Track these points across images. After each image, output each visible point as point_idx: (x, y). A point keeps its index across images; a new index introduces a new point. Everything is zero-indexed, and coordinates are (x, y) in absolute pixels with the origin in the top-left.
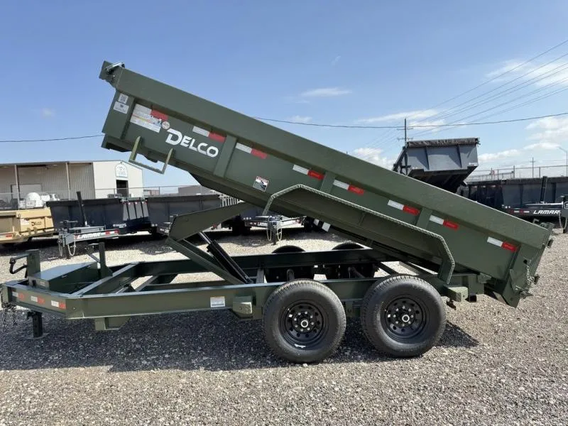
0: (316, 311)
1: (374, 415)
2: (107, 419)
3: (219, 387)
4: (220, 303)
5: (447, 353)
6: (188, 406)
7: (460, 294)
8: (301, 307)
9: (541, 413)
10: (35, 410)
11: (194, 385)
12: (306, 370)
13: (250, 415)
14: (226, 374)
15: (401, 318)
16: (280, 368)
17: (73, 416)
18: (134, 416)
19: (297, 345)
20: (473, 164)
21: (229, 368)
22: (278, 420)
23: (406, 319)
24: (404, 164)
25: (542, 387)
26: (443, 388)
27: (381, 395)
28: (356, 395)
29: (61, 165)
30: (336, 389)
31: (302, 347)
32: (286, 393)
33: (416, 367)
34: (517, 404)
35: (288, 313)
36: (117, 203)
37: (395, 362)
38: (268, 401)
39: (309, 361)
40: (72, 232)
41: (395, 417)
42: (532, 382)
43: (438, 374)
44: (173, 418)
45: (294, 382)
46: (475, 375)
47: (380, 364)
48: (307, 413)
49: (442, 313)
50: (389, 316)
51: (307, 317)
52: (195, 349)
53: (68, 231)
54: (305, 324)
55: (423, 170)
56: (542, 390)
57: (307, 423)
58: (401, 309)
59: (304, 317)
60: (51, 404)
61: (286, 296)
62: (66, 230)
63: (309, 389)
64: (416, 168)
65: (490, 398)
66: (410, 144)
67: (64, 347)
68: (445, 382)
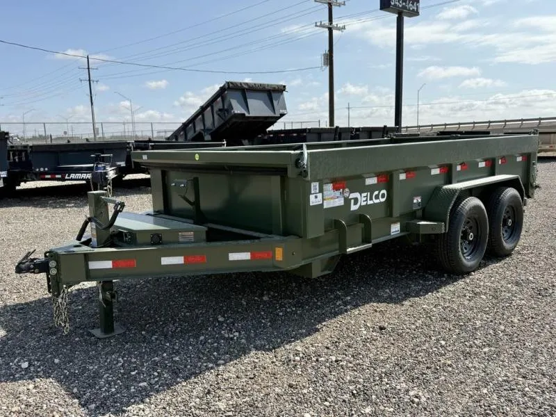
0: (472, 225)
4: (396, 230)
20: (283, 111)
23: (510, 223)
24: (221, 107)
31: (469, 258)
39: (473, 269)
54: (471, 237)
55: (244, 114)
61: (467, 211)
64: (239, 112)
66: (231, 85)
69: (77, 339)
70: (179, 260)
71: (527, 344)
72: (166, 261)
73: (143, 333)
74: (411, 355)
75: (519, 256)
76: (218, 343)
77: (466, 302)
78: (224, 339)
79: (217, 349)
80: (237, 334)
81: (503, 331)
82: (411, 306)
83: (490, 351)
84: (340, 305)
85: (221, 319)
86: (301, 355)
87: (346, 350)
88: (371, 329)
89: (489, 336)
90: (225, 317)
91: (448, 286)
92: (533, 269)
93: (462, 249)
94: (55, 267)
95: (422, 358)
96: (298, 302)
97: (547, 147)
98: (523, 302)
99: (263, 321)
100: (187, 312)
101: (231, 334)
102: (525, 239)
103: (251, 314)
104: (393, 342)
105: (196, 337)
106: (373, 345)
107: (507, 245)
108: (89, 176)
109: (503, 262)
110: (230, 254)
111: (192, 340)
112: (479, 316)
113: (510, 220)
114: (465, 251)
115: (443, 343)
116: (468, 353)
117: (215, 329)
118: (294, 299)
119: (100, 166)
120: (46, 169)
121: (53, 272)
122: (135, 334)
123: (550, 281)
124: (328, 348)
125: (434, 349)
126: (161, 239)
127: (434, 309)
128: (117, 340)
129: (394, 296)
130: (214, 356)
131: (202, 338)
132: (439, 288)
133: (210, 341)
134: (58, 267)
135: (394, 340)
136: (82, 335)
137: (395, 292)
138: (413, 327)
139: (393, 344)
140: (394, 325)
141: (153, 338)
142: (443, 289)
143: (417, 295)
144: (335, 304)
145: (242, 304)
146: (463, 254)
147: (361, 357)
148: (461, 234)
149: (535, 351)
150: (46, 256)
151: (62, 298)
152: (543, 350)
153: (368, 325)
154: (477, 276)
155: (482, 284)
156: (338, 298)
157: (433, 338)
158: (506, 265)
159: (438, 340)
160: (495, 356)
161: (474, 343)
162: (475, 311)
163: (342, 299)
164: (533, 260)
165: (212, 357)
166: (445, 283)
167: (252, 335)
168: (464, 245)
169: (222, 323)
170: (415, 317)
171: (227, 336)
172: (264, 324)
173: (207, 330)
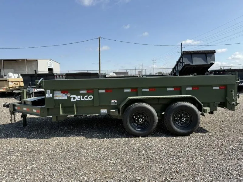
0: (146, 115)
1: (170, 154)
2: (61, 153)
3: (105, 144)
4: (104, 112)
5: (200, 135)
6: (93, 150)
7: (206, 110)
8: (139, 114)
9: (239, 154)
10: (30, 150)
11: (95, 143)
12: (141, 139)
13: (120, 153)
14: (108, 140)
15: (181, 119)
16: (130, 138)
17: (46, 152)
18: (72, 153)
19: (137, 129)
20: (213, 62)
21: (109, 138)
22: (131, 154)
23: (183, 119)
24: (181, 61)
25: (240, 146)
26: (199, 145)
27: (173, 148)
28: (162, 148)
29: (23, 60)
30: (154, 145)
31: (139, 130)
32: (133, 146)
33: (187, 139)
34: (229, 151)
35: (134, 116)
36: (52, 76)
37: (178, 137)
38: (126, 148)
39: (142, 135)
40: (33, 88)
41: (179, 155)
42: (236, 144)
43: (197, 141)
44: (88, 153)
45: (136, 143)
46: (212, 142)
47: (172, 138)
48: (143, 153)
49: (199, 117)
50: (176, 118)
51: (141, 118)
52: (93, 131)
53: (31, 87)
54: (140, 120)
55: (190, 64)
56: (240, 147)
57: (143, 155)
58: (181, 116)
59: (140, 117)
60: (36, 148)
61: (133, 109)
62: (30, 87)
63: (143, 145)
64: (187, 63)
65: (218, 149)
66: (185, 53)
67: (37, 130)
68: (200, 144)
110: (33, 110)
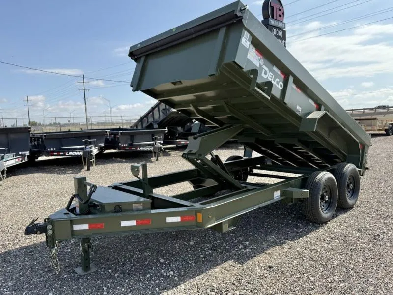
4: (278, 195)
15: (349, 187)
54: (327, 198)
69: (66, 276)
70: (133, 223)
71: (370, 280)
72: (124, 224)
73: (110, 271)
74: (290, 289)
75: (359, 209)
76: (159, 280)
77: (326, 246)
78: (163, 277)
79: (158, 285)
80: (172, 273)
81: (353, 269)
82: (290, 249)
83: (345, 286)
84: (242, 249)
85: (162, 260)
86: (216, 290)
87: (246, 286)
88: (263, 268)
89: (344, 274)
90: (164, 259)
91: (313, 233)
92: (368, 219)
93: (321, 207)
94: (51, 229)
95: (299, 292)
96: (213, 246)
97: (370, 128)
98: (364, 245)
99: (190, 262)
100: (139, 254)
101: (168, 273)
102: (361, 196)
103: (182, 256)
104: (278, 278)
105: (145, 275)
106: (265, 281)
107: (350, 201)
108: (81, 153)
109: (348, 213)
110: (167, 218)
111: (141, 277)
112: (335, 257)
113: (352, 185)
114: (323, 207)
115: (312, 279)
116: (330, 288)
117: (158, 269)
118: (210, 244)
119: (88, 147)
120: (54, 149)
121: (50, 232)
122: (104, 272)
123: (381, 228)
124: (234, 284)
125: (307, 284)
126: (120, 208)
127: (305, 251)
128: (92, 277)
129: (278, 241)
130: (156, 290)
131: (148, 276)
132: (307, 234)
133: (153, 278)
134: (53, 229)
135: (279, 277)
136: (69, 273)
137: (278, 238)
138: (291, 266)
139: (278, 280)
140: (279, 264)
141: (116, 276)
142: (310, 235)
143: (293, 239)
144: (239, 247)
145: (176, 248)
146: (322, 209)
147: (257, 291)
148: (320, 197)
149: (376, 286)
150: (45, 221)
151: (55, 250)
152: (381, 285)
153: (261, 264)
154: (332, 225)
155: (335, 230)
156: (240, 243)
157: (305, 275)
158: (350, 216)
159: (308, 277)
160: (348, 290)
161: (333, 279)
162: (332, 252)
163: (243, 244)
164: (368, 212)
165: (155, 291)
166: (311, 230)
167: (182, 273)
168: (322, 204)
169: (163, 263)
170: (292, 258)
171: (165, 274)
172: (191, 264)
173: (152, 269)
